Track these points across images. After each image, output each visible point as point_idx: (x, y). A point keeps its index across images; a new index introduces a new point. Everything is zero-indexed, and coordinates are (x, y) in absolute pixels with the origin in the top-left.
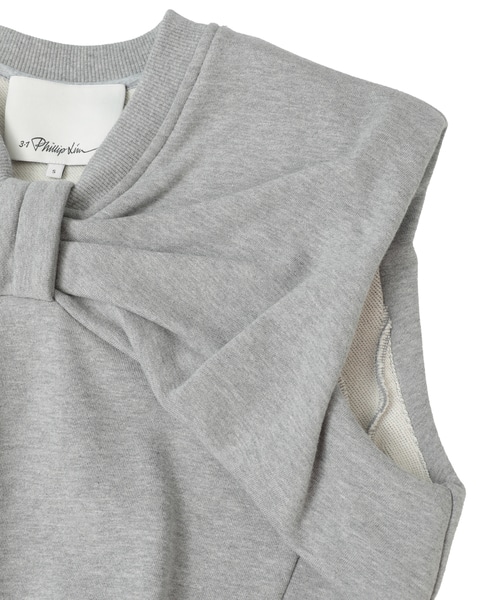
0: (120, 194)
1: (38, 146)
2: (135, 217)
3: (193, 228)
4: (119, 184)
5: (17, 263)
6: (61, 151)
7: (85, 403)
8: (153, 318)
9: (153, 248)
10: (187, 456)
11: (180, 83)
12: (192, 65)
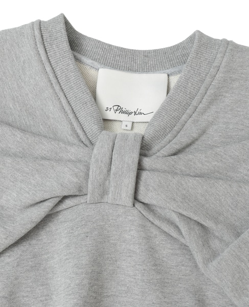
0: (170, 141)
1: (117, 110)
2: (181, 156)
3: (216, 163)
4: (169, 135)
5: (112, 184)
6: (130, 113)
7: (154, 270)
8: (196, 219)
9: (191, 174)
10: (216, 302)
11: (206, 75)
12: (215, 64)
